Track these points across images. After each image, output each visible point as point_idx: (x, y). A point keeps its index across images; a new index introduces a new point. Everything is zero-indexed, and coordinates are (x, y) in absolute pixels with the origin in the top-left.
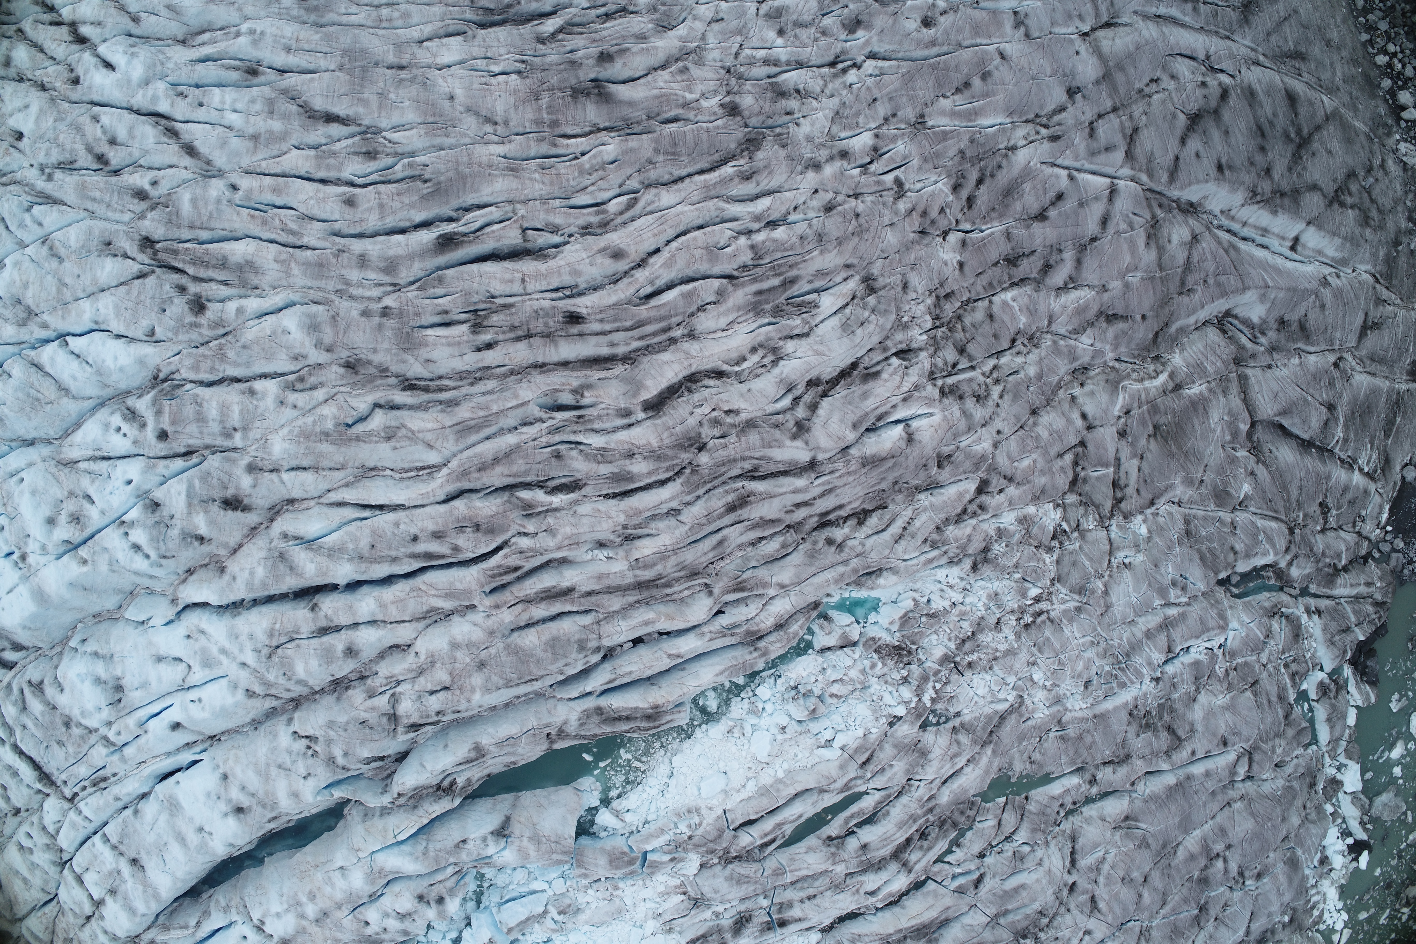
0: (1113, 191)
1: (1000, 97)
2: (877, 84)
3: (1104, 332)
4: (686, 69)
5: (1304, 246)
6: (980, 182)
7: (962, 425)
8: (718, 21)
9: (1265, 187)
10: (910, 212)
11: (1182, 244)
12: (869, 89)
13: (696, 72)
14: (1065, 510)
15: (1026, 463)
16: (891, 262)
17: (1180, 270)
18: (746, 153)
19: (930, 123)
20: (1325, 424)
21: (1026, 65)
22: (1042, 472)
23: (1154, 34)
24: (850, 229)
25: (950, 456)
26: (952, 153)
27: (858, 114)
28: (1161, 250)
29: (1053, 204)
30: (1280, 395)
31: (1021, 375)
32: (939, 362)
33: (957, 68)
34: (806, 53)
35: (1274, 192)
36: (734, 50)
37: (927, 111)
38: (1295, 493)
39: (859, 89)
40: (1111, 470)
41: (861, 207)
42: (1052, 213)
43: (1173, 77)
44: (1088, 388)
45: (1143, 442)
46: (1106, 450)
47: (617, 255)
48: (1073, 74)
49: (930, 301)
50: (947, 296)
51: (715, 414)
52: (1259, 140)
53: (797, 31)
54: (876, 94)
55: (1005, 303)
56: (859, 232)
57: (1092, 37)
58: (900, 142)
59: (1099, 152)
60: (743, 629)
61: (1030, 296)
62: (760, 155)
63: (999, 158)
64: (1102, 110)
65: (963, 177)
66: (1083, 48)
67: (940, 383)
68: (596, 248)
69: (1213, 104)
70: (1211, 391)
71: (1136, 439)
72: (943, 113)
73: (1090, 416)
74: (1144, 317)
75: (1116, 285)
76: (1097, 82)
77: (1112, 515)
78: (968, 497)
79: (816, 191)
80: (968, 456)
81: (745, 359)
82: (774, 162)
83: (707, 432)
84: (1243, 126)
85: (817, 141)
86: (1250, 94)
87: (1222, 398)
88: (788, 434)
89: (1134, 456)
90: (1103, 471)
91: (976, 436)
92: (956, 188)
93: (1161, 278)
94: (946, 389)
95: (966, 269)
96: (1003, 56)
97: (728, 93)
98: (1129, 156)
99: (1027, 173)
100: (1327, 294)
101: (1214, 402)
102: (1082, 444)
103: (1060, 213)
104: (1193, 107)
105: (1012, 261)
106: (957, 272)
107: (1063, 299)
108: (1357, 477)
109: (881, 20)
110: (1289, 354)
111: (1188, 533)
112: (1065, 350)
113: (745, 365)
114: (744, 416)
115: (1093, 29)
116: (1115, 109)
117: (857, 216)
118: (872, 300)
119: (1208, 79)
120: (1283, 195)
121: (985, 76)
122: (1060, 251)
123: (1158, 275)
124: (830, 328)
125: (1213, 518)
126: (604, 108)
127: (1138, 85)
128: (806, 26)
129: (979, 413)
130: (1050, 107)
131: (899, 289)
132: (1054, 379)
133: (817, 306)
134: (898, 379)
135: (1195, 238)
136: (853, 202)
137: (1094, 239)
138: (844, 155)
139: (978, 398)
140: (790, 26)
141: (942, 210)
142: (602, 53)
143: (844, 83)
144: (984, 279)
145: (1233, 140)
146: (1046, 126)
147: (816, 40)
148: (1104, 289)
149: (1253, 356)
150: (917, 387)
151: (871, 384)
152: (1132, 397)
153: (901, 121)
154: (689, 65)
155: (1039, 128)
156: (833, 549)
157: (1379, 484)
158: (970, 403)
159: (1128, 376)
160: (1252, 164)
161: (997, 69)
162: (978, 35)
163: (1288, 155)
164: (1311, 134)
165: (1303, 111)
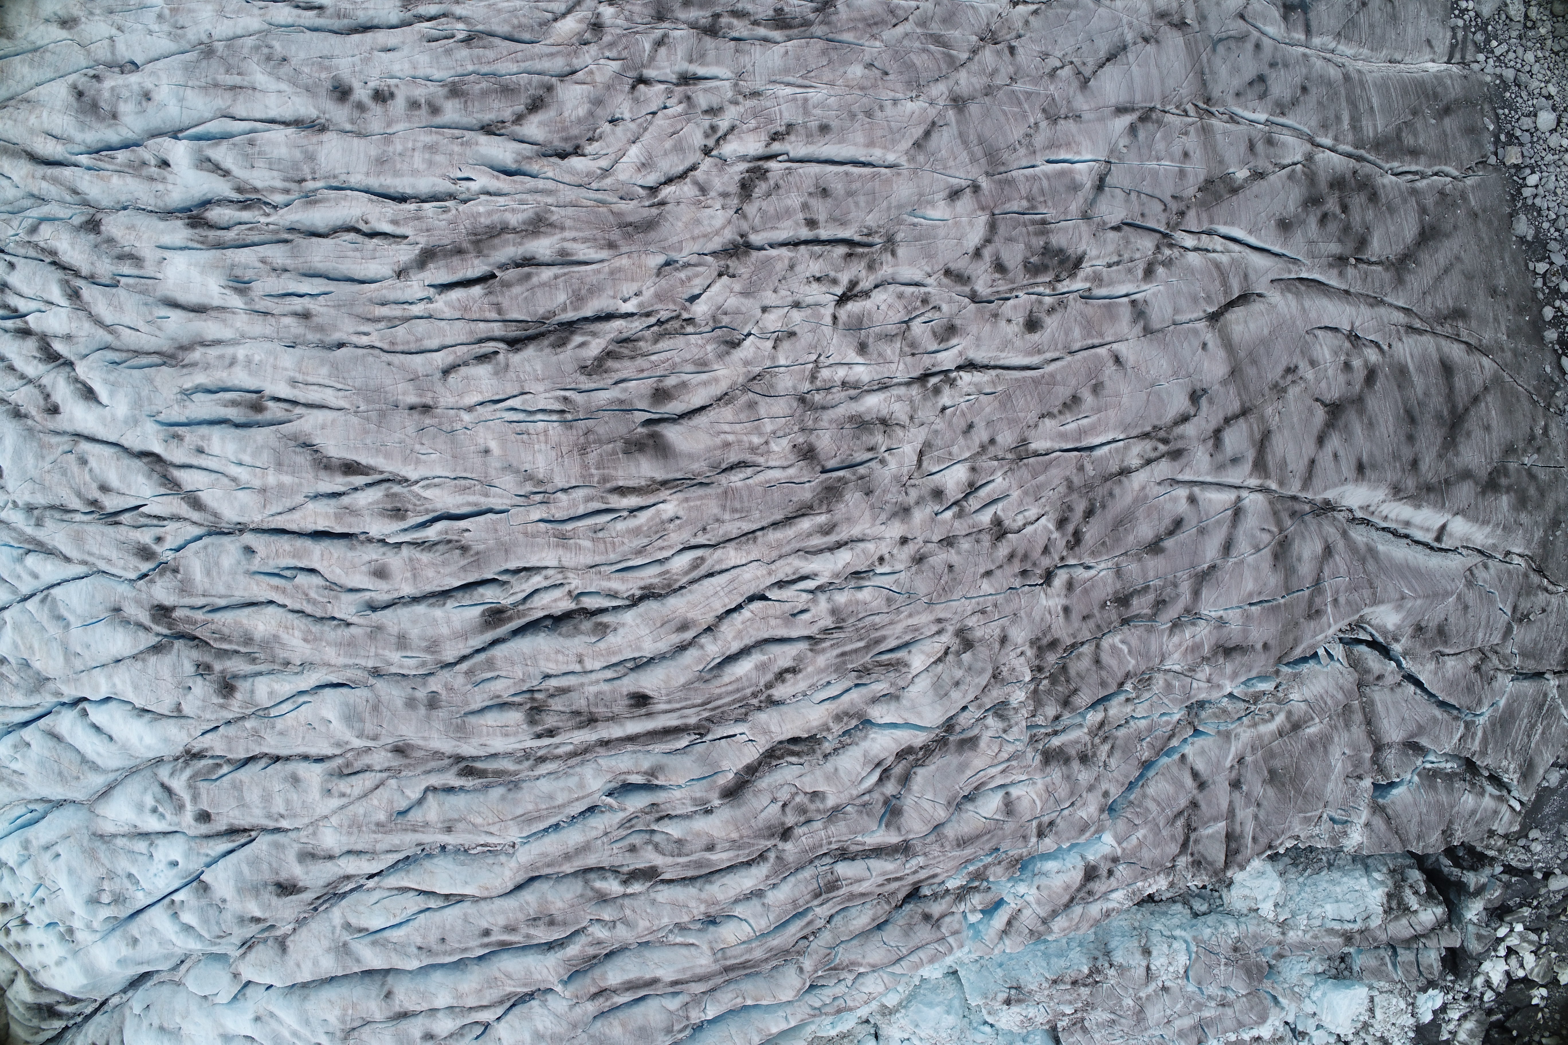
0: (1239, 508)
1: (1113, 412)
2: (972, 407)
3: (1221, 666)
4: (752, 405)
5: (1451, 535)
6: (1088, 514)
9: (1411, 483)
10: (1009, 557)
11: (1313, 560)
12: (964, 412)
13: (764, 407)
16: (988, 615)
17: (1308, 591)
18: (824, 504)
19: (1033, 446)
21: (1143, 369)
23: (1294, 311)
24: (942, 583)
26: (1056, 482)
27: (951, 443)
28: (1289, 572)
29: (1169, 533)
33: (1065, 381)
34: (890, 370)
35: (1419, 488)
36: (808, 373)
37: (1029, 434)
39: (952, 414)
40: (1224, 823)
41: (954, 559)
42: (1169, 544)
43: (1313, 363)
45: (1258, 790)
47: (683, 626)
48: (1198, 374)
49: (1030, 652)
50: (1050, 645)
52: (1407, 428)
53: (881, 345)
54: (972, 418)
55: (1113, 646)
56: (951, 587)
57: (1221, 320)
58: (998, 474)
59: (1225, 465)
61: (1140, 636)
62: (840, 506)
63: (1110, 485)
64: (1230, 414)
65: (1070, 510)
66: (1210, 337)
69: (1356, 391)
70: (1333, 727)
72: (1048, 436)
73: (1201, 773)
74: (1265, 646)
76: (1225, 381)
78: (1075, 886)
79: (904, 540)
82: (856, 513)
84: (1389, 413)
85: (904, 480)
86: (1401, 373)
87: (1343, 731)
89: (1249, 805)
92: (1061, 523)
95: (1072, 614)
96: (1117, 360)
97: (802, 431)
98: (1260, 466)
99: (1142, 499)
101: (1335, 738)
102: (1194, 805)
103: (1177, 544)
104: (1332, 397)
105: (1122, 600)
106: (1061, 619)
107: (1178, 635)
115: (1223, 310)
116: (1244, 413)
117: (950, 567)
118: (967, 656)
119: (1352, 359)
120: (1429, 488)
121: (1097, 389)
122: (1176, 584)
123: (1282, 601)
124: (922, 686)
126: (661, 461)
127: (1272, 379)
128: (890, 339)
129: (1084, 778)
130: (1170, 418)
131: (997, 643)
133: (906, 664)
134: (996, 748)
135: (1328, 551)
136: (945, 552)
137: (1213, 567)
138: (936, 494)
139: (1084, 760)
140: (871, 340)
141: (1045, 549)
142: (657, 389)
143: (936, 406)
144: (1091, 623)
145: (1376, 433)
146: (1165, 441)
147: (903, 354)
148: (1222, 621)
151: (968, 754)
152: (1245, 745)
153: (1000, 449)
154: (756, 397)
155: (1156, 444)
158: (1075, 767)
160: (1397, 458)
161: (1111, 378)
162: (1089, 335)
163: (1439, 441)
164: (1467, 410)
165: (1459, 383)
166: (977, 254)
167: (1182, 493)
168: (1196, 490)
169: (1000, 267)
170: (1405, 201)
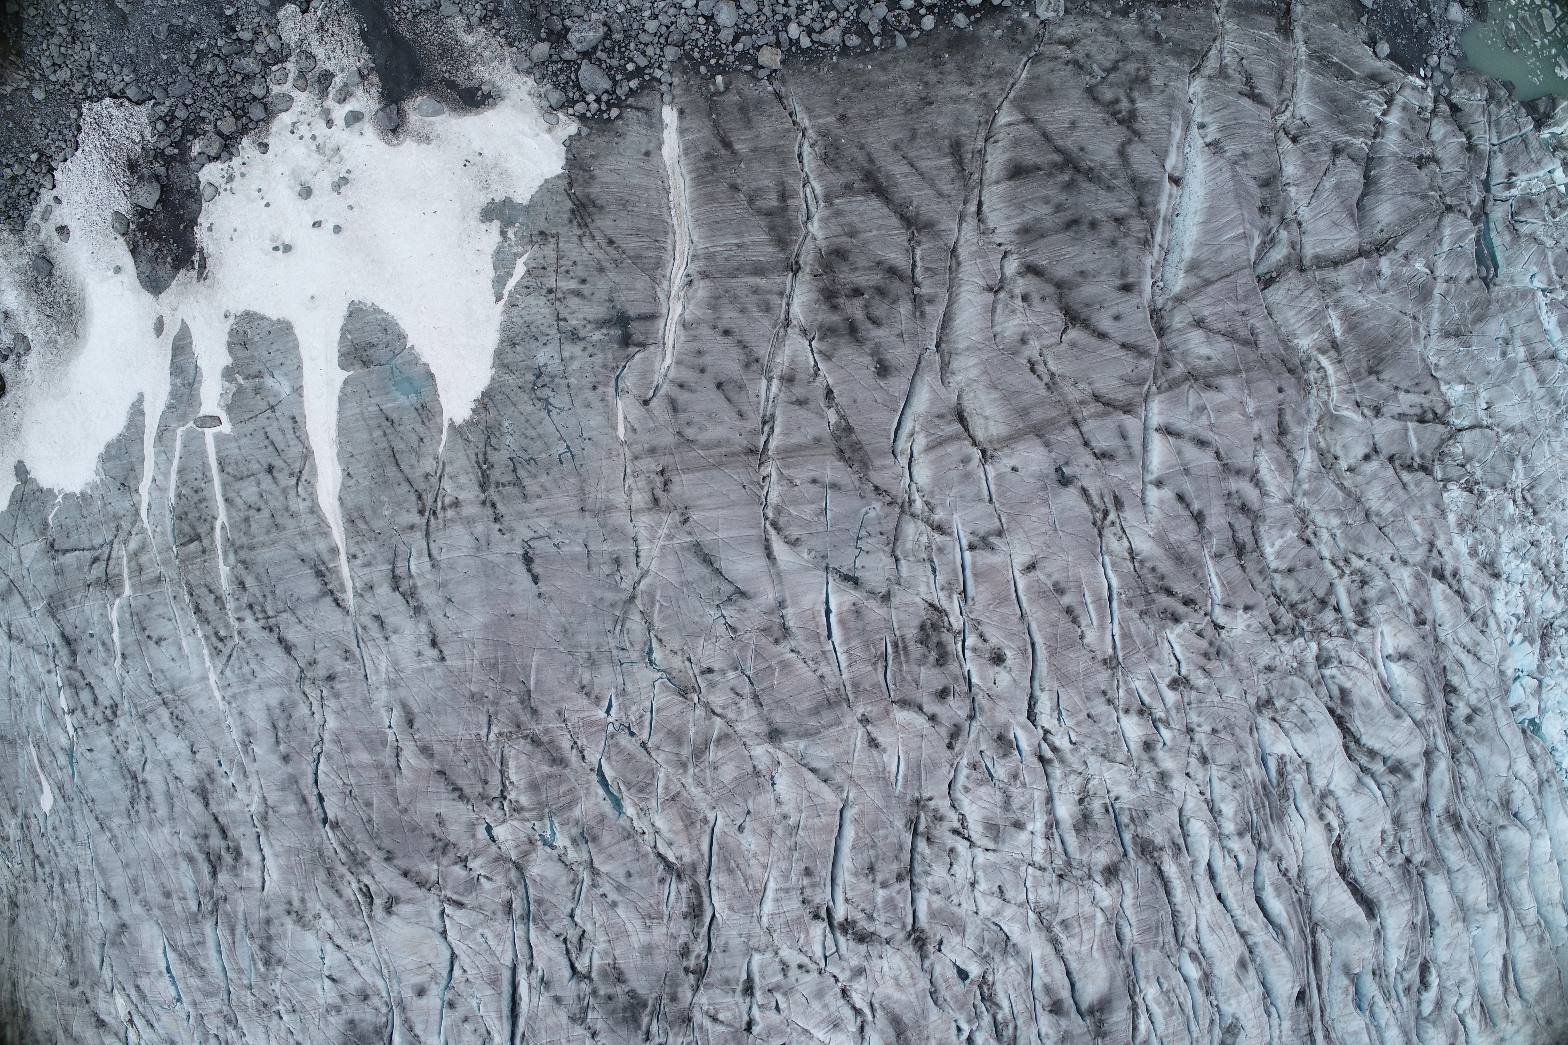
0: (1168, 431)
1: (1082, 572)
2: (1071, 714)
3: (1295, 438)
4: (1064, 924)
5: (1175, 168)
6: (1169, 592)
7: (1390, 601)
8: (1001, 892)
9: (1137, 225)
10: (1207, 672)
11: (1209, 342)
12: (1078, 724)
13: (1068, 913)
14: (1449, 480)
15: (1416, 527)
16: (1250, 687)
17: (1236, 346)
18: (1156, 855)
19: (1111, 651)
20: (1353, 159)
21: (1042, 539)
22: (1423, 508)
24: (1229, 738)
25: (1415, 611)
26: (1143, 627)
27: (1104, 734)
28: (1220, 371)
29: (1188, 506)
30: (1334, 218)
31: (1338, 533)
32: (1335, 629)
33: (1054, 625)
34: (1039, 796)
35: (1142, 215)
36: (1038, 873)
37: (1100, 657)
38: (1417, 203)
39: (1078, 734)
40: (1410, 425)
41: (1207, 728)
42: (1196, 506)
43: (1024, 341)
44: (1339, 452)
45: (1384, 387)
46: (1394, 432)
47: (1242, 964)
48: (1042, 477)
49: (1281, 641)
50: (1275, 621)
51: (1383, 853)
52: (1084, 228)
53: (1015, 807)
54: (1083, 716)
55: (1279, 555)
56: (1230, 728)
57: (986, 446)
58: (1133, 686)
59: (1129, 447)
60: (1537, 797)
61: (1271, 528)
62: (1159, 840)
63: (1145, 572)
64: (1079, 441)
65: (1165, 611)
66: (1006, 462)
67: (1354, 626)
68: (1237, 985)
69: (1050, 289)
70: (1337, 304)
71: (1382, 395)
72: (1102, 638)
73: (1366, 451)
74: (1280, 390)
75: (1257, 427)
76: (1047, 445)
77: (1446, 424)
78: (1448, 591)
79: (1188, 774)
80: (1416, 594)
81: (1329, 824)
82: (1166, 825)
83: (1399, 859)
84: (1071, 251)
85: (1135, 777)
86: (1028, 232)
87: (1344, 293)
88: (1405, 782)
89: (1396, 398)
90: (1411, 434)
91: (1398, 585)
92: (1176, 619)
93: (1247, 371)
94: (1359, 619)
95: (1251, 602)
96: (1031, 567)
97: (1090, 877)
98: (1127, 408)
99: (1160, 538)
100: (1232, 149)
101: (1347, 302)
102: (1391, 459)
103: (1197, 498)
104: (1059, 319)
105: (1240, 551)
106: (1255, 613)
107: (1271, 488)
108: (1393, 119)
109: (1001, 715)
110: (1287, 199)
111: (1458, 334)
112: (1314, 484)
113: (1335, 823)
114: (1388, 826)
115: (975, 444)
116: (1076, 423)
117: (1214, 731)
118: (1279, 703)
119: (1018, 291)
120: (1141, 203)
121: (1060, 590)
122: (1229, 494)
123: (1244, 375)
124: (1304, 744)
125: (1443, 303)
126: (1116, 1004)
127: (1043, 391)
128: (1009, 797)
129: (1379, 583)
130: (1085, 508)
131: (1272, 675)
132: (1340, 495)
133: (1282, 757)
134: (1355, 673)
135: (1199, 323)
136: (1201, 736)
137: (1218, 455)
138: (1148, 746)
139: (1364, 583)
140: (1010, 815)
141: (1200, 634)
142: (1051, 1011)
143: (1072, 750)
144: (1257, 580)
145: (1091, 267)
146: (1106, 514)
147: (1024, 785)
148: (1258, 439)
149: (1293, 246)
150: (1363, 653)
151: (1355, 698)
152: (1346, 400)
153: (1111, 685)
154: (1059, 918)
155: (1107, 522)
156: (1478, 718)
157: (1395, 89)
158: (1371, 593)
159: (1325, 403)
160: (1113, 243)
161: (1049, 576)
162: (1007, 598)
163: (1093, 188)
164: (1058, 150)
165: (1030, 157)
166: (933, 718)
167: (1154, 495)
168: (1149, 477)
169: (943, 694)
170: (838, 213)
